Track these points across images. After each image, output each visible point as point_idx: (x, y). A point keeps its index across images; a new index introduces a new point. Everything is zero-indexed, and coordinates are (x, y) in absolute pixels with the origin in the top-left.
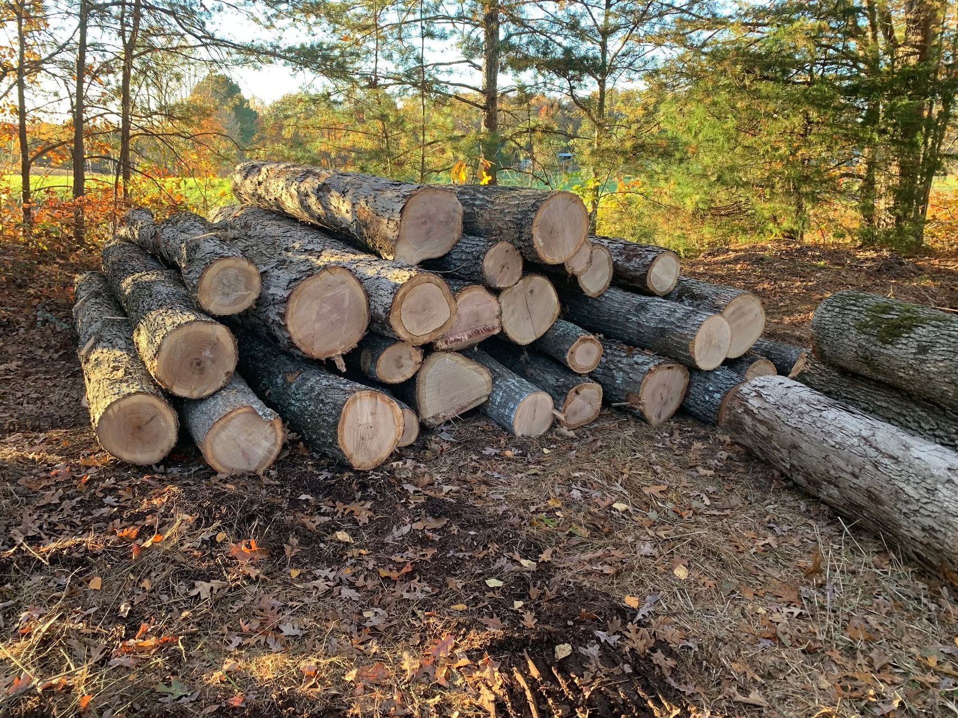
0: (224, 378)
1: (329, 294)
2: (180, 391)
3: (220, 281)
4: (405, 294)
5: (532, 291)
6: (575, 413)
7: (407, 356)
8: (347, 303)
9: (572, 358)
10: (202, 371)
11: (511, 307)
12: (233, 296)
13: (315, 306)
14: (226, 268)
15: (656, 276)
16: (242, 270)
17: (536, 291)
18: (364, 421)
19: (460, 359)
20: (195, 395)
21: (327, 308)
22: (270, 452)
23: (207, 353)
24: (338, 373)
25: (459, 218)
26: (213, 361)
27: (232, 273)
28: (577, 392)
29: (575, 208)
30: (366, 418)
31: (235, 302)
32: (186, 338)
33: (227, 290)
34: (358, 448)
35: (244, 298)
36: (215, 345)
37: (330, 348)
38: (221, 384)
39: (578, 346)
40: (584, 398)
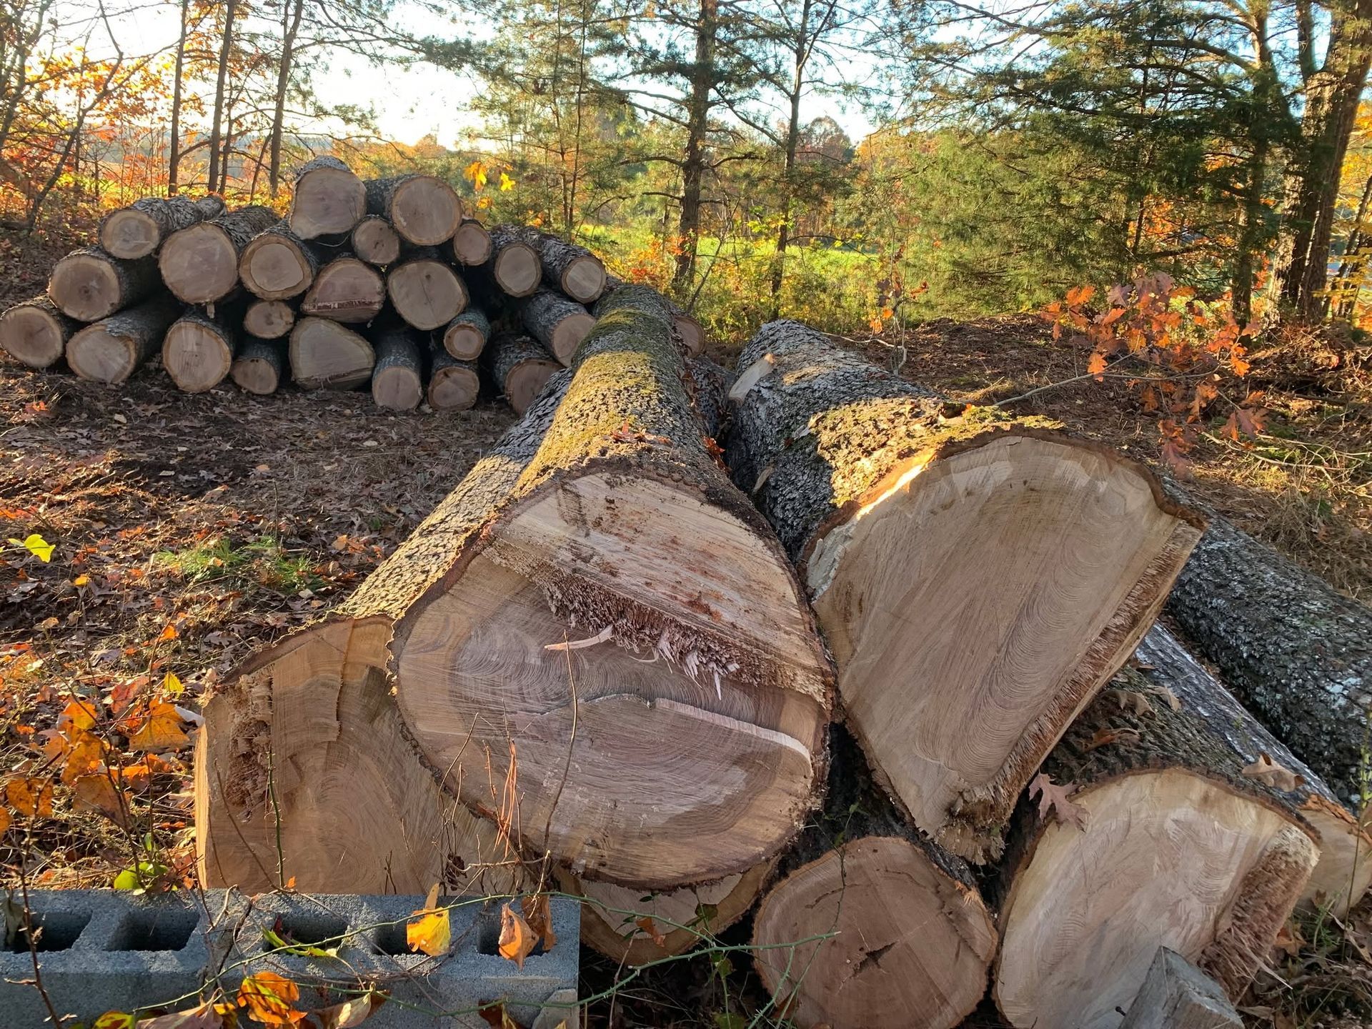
0: (109, 308)
1: (200, 247)
2: (70, 312)
3: (122, 230)
4: (253, 251)
5: (428, 277)
6: (446, 396)
7: (277, 315)
8: (217, 257)
9: (450, 343)
10: (89, 298)
11: (404, 290)
12: (133, 244)
13: (187, 255)
14: (127, 218)
15: (573, 280)
16: (141, 221)
17: (433, 277)
18: (189, 348)
19: (336, 329)
20: (83, 318)
21: (198, 259)
22: (124, 368)
23: (94, 283)
24: (207, 318)
25: (362, 200)
26: (99, 291)
27: (133, 224)
28: (446, 375)
29: (444, 194)
30: (191, 346)
31: (132, 250)
32: (76, 268)
33: (127, 237)
34: (183, 370)
35: (143, 246)
36: (101, 278)
37: (200, 294)
38: (106, 312)
39: (455, 331)
40: (455, 382)
